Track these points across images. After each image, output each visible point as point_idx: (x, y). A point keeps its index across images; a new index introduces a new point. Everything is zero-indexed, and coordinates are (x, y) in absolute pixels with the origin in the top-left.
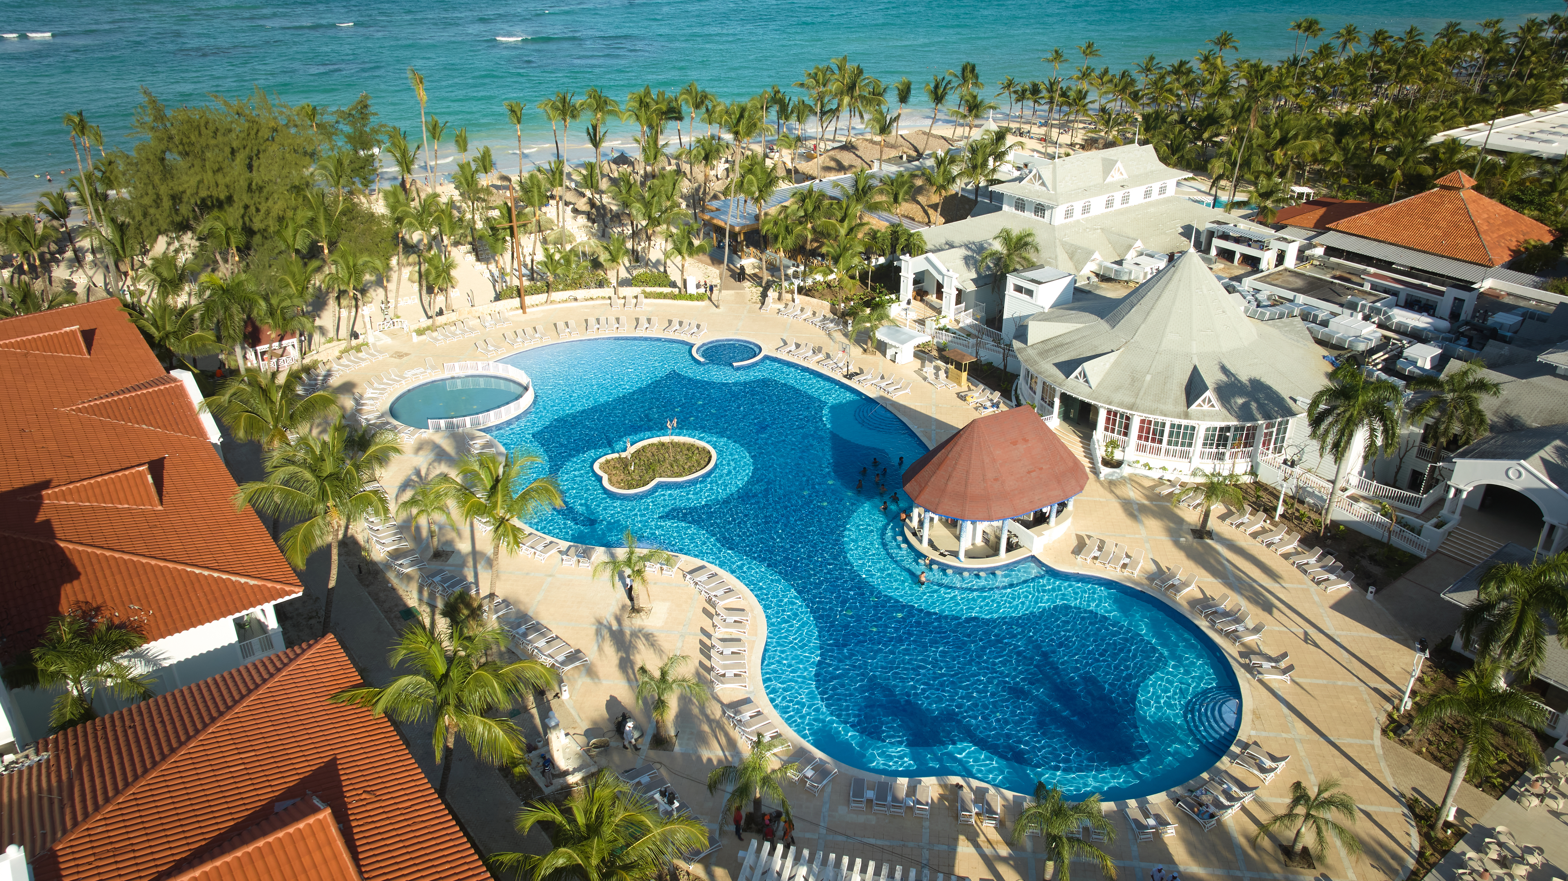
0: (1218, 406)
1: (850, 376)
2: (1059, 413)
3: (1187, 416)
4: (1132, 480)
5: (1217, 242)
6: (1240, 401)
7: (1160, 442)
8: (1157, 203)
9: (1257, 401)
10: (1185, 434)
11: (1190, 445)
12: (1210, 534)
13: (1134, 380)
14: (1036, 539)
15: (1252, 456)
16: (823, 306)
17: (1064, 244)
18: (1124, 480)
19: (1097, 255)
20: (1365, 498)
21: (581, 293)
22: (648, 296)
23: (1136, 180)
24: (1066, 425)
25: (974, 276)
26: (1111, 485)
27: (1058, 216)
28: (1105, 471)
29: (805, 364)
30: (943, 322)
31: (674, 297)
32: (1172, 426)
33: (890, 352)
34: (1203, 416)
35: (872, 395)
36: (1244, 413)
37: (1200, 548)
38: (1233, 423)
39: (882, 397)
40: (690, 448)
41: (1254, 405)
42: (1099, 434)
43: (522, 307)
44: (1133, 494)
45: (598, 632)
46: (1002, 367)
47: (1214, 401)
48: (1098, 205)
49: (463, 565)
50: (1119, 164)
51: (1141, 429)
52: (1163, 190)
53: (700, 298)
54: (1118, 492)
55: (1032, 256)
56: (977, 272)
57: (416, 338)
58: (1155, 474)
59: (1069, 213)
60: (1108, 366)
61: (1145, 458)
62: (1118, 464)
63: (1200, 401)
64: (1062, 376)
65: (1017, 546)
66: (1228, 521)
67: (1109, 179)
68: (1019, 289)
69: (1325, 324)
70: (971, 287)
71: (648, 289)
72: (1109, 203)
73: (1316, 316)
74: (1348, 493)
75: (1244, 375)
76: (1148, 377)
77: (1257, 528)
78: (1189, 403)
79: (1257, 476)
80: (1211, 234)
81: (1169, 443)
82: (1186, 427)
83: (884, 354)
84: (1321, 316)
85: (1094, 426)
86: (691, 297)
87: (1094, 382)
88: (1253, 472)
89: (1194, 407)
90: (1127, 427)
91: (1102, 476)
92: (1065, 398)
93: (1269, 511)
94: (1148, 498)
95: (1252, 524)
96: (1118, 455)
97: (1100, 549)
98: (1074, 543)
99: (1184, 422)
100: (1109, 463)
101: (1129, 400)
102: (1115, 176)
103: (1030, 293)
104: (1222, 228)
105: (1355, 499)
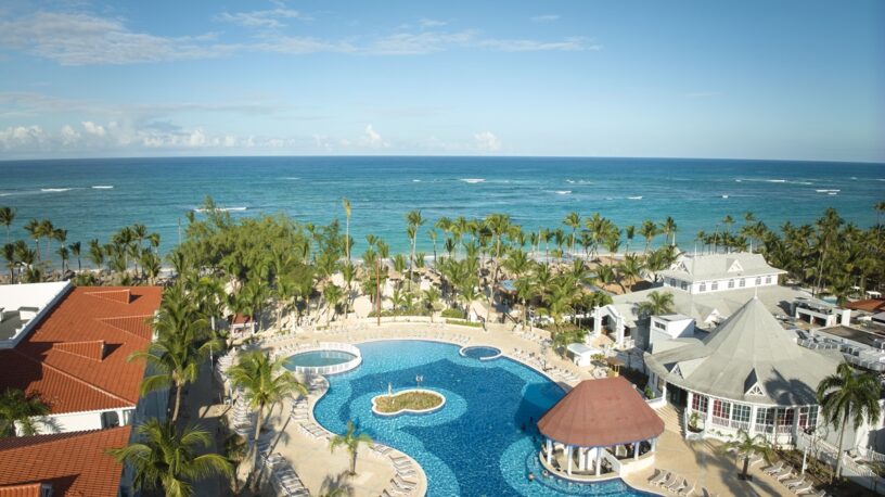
0: (765, 394)
1: (545, 370)
2: (667, 397)
3: (743, 398)
4: (707, 442)
5: (799, 310)
6: (781, 392)
7: (728, 417)
8: (765, 288)
9: (793, 392)
10: (744, 413)
11: (748, 420)
12: (750, 478)
13: (711, 375)
14: (621, 466)
15: (792, 431)
16: (547, 334)
17: (696, 305)
18: (702, 441)
19: (715, 311)
20: (868, 463)
21: (412, 318)
22: (448, 322)
23: (750, 272)
24: (671, 405)
25: (637, 319)
26: (691, 443)
27: (695, 289)
28: (689, 434)
29: (522, 361)
30: (616, 346)
31: (462, 324)
32: (735, 406)
33: (576, 359)
34: (754, 399)
35: (555, 381)
36: (784, 400)
37: (740, 486)
38: (776, 405)
39: (562, 383)
40: (432, 396)
41: (791, 395)
42: (689, 410)
43: (379, 323)
44: (706, 450)
45: (325, 482)
46: (642, 371)
47: (763, 389)
48: (723, 286)
49: (272, 437)
50: (736, 262)
51: (715, 407)
52: (768, 281)
53: (477, 325)
54: (695, 448)
55: (670, 307)
56: (639, 317)
57: (316, 331)
58: (725, 440)
59: (702, 288)
60: (697, 366)
61: (718, 428)
62: (699, 431)
63: (752, 389)
64: (666, 371)
65: (611, 471)
66: (766, 471)
67: (730, 270)
68: (658, 325)
69: (856, 354)
70: (632, 325)
71: (450, 319)
72: (731, 285)
73: (851, 350)
74: (857, 459)
75: (787, 377)
76: (721, 374)
77: (786, 476)
78: (746, 390)
79: (795, 445)
80: (796, 305)
81: (734, 418)
82: (744, 407)
83: (573, 360)
84: (854, 349)
85: (686, 406)
86: (472, 325)
87: (685, 375)
88: (794, 443)
89: (748, 393)
90: (706, 405)
91: (687, 436)
92: (670, 387)
93: (798, 467)
94: (715, 452)
95: (782, 473)
96: (700, 425)
97: (668, 478)
98: (652, 473)
99: (743, 403)
100: (694, 429)
101: (706, 387)
102: (734, 269)
103: (663, 327)
104: (803, 301)
105: (860, 463)
